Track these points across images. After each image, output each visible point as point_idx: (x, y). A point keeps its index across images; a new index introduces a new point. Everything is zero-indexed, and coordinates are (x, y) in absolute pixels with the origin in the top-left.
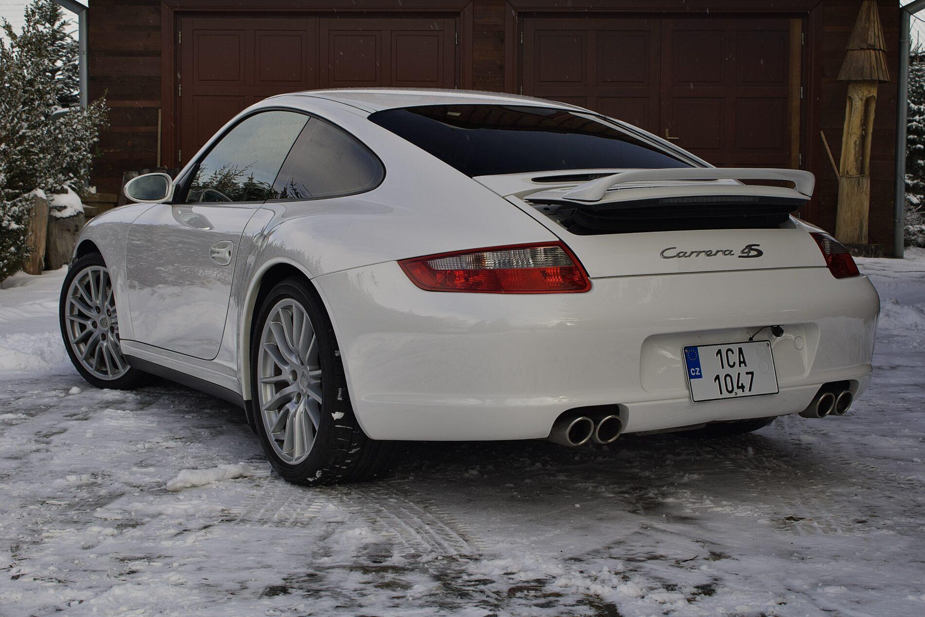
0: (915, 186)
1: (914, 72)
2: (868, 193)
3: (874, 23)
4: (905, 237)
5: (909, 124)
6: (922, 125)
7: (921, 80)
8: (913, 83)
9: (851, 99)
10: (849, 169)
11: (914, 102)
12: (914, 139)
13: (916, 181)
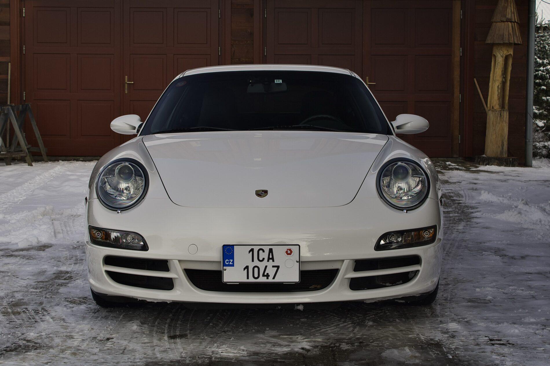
0: (541, 114)
1: (540, 38)
2: (507, 121)
3: (511, 3)
4: (534, 151)
5: (537, 73)
6: (545, 73)
7: (544, 43)
8: (539, 45)
9: (495, 56)
10: (494, 105)
11: (539, 58)
12: (540, 82)
13: (541, 111)
